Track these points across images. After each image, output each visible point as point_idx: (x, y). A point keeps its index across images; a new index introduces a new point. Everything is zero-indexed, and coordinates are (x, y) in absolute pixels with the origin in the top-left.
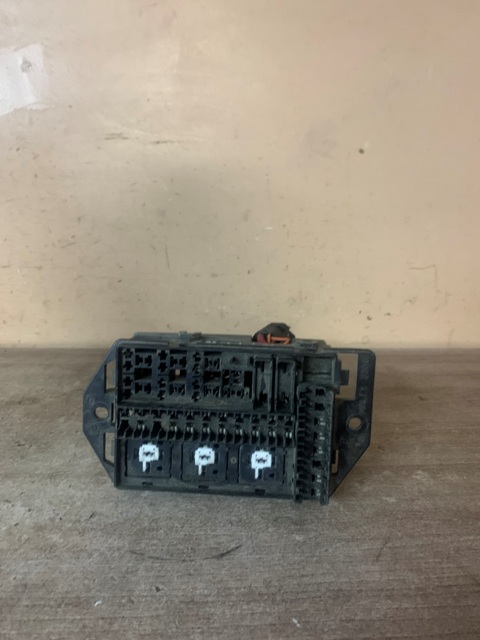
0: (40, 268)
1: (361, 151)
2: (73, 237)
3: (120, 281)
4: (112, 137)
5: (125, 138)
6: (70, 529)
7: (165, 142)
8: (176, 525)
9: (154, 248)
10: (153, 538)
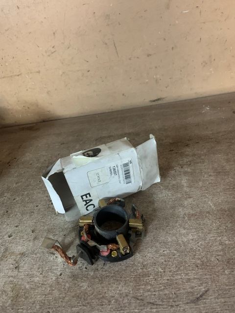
0: (39, 72)
2: (53, 47)
3: (89, 71)
6: (93, 278)
8: (160, 270)
9: (106, 44)
10: (147, 284)
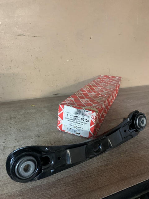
1: (91, 38)
4: (20, 35)
5: (24, 35)
7: (37, 36)
